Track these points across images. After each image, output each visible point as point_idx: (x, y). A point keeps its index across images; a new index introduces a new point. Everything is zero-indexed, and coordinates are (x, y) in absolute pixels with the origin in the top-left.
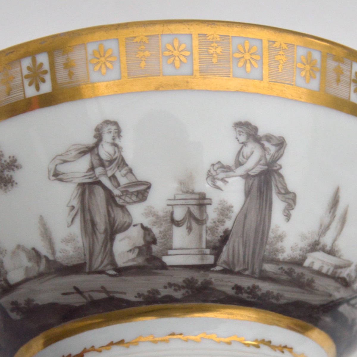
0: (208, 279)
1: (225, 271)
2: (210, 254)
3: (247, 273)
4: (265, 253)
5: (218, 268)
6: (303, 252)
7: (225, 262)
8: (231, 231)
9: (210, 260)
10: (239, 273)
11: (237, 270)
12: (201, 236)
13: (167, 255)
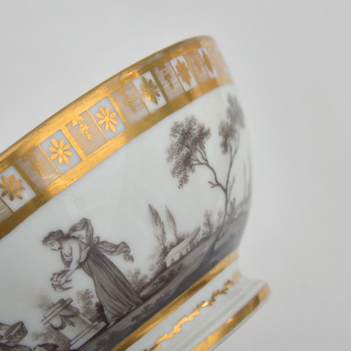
0: (111, 332)
1: (117, 321)
2: (99, 323)
3: (133, 308)
4: (135, 290)
5: (111, 324)
6: (160, 263)
7: (113, 318)
8: (100, 301)
9: (103, 324)
10: (128, 313)
11: (125, 313)
12: (84, 321)
13: (71, 345)
